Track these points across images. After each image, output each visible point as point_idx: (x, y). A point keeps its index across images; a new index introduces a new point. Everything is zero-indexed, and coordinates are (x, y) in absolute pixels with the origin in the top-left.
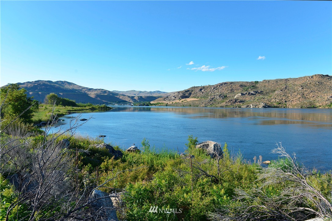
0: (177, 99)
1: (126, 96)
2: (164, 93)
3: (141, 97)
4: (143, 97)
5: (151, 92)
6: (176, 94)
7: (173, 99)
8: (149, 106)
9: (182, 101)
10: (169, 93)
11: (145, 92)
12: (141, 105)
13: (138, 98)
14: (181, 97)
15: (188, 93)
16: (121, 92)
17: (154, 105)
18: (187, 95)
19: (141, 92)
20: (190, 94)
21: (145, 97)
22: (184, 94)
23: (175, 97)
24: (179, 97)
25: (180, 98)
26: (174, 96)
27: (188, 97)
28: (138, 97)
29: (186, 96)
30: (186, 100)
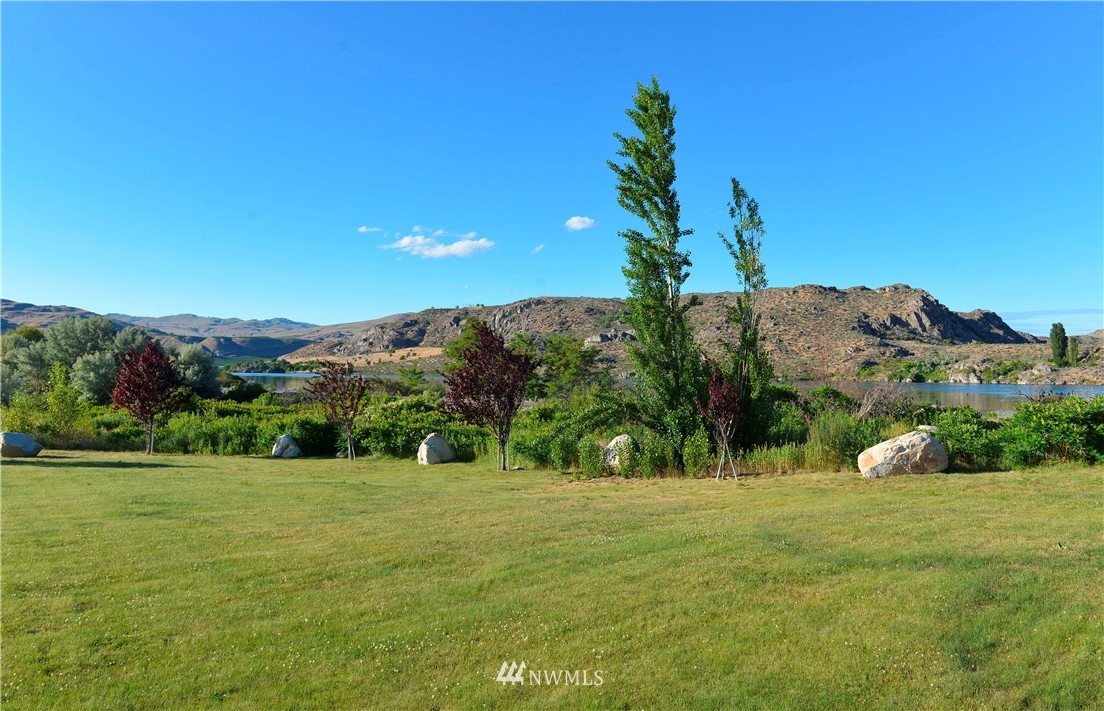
0: (378, 349)
1: (165, 334)
2: (305, 326)
3: (228, 340)
4: (238, 341)
5: (255, 324)
6: (372, 331)
7: (362, 349)
8: (284, 372)
9: (403, 358)
10: (324, 328)
11: (235, 321)
12: (253, 368)
13: (215, 343)
14: (393, 342)
15: (416, 328)
16: (139, 319)
17: (305, 369)
18: (410, 335)
19: (217, 321)
20: (422, 333)
21: (243, 342)
22: (402, 334)
23: (371, 344)
24: (386, 343)
25: (387, 347)
26: (365, 340)
27: (416, 344)
28: (218, 338)
29: (409, 340)
30: (415, 354)
